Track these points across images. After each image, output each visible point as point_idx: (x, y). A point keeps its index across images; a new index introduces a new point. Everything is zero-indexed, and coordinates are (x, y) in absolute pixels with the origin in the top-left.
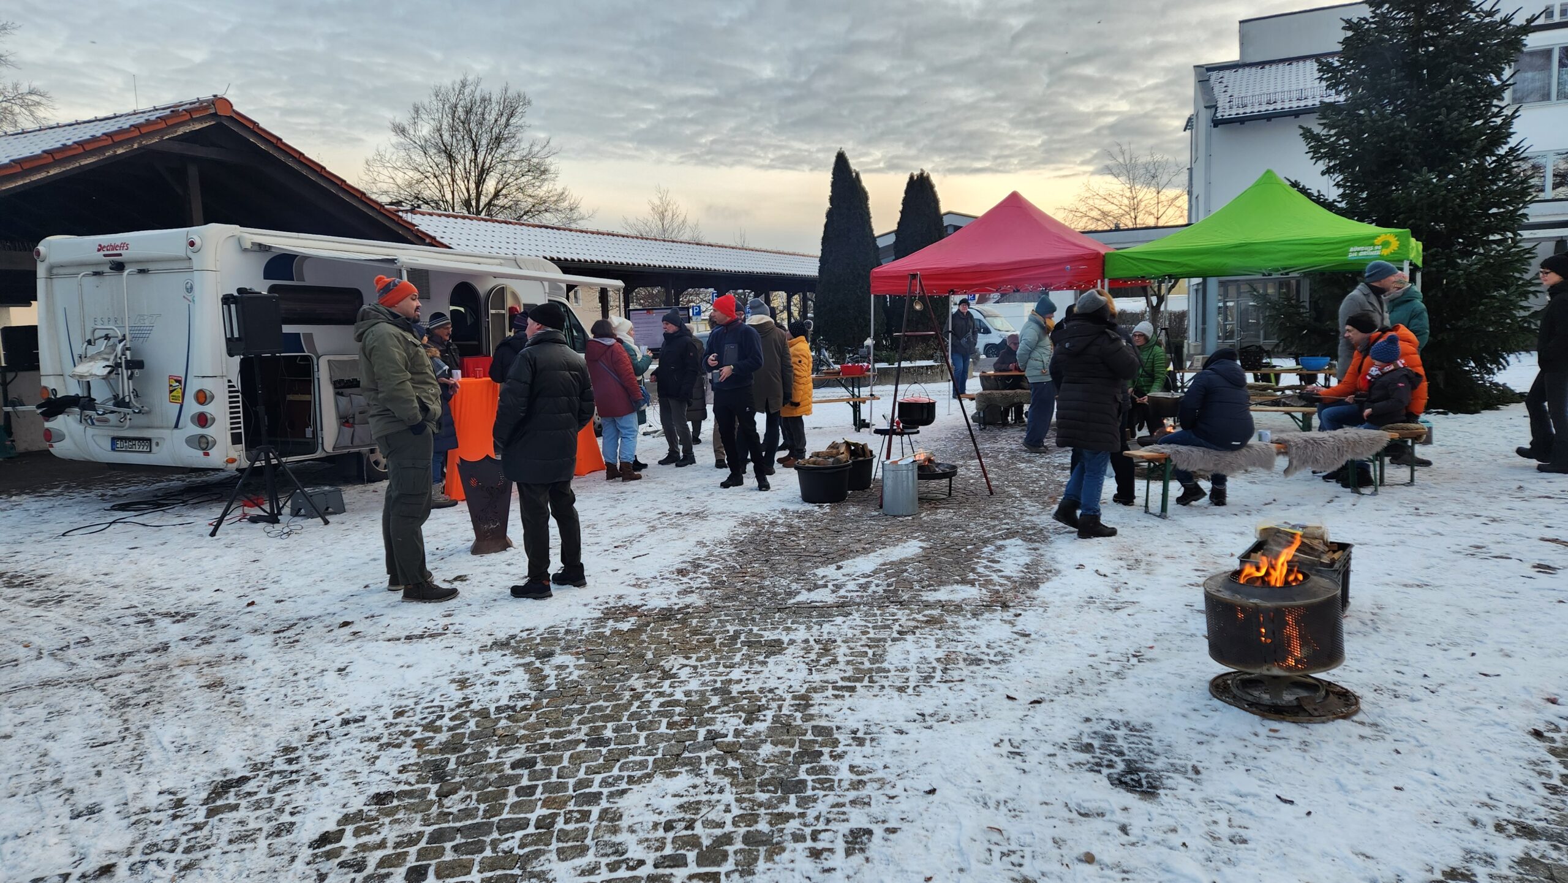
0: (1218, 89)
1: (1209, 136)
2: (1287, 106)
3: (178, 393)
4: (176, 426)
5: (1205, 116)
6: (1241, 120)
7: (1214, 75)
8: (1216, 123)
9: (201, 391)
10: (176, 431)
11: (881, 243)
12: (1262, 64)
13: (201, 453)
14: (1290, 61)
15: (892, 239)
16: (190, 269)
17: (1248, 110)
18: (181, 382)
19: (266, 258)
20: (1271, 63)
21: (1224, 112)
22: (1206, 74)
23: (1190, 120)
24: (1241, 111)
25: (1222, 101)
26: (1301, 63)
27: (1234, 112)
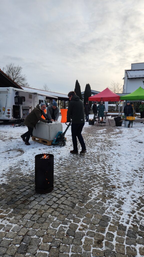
0: (128, 74)
1: (127, 81)
2: (138, 77)
3: (4, 109)
4: (4, 114)
5: (126, 78)
6: (132, 79)
7: (128, 71)
8: (128, 79)
9: (8, 109)
10: (4, 115)
12: (134, 70)
13: (8, 117)
14: (138, 70)
16: (8, 93)
17: (133, 77)
18: (5, 108)
19: (16, 92)
20: (136, 70)
21: (129, 77)
23: (124, 78)
24: (132, 77)
25: (129, 76)
26: (140, 71)
27: (131, 77)
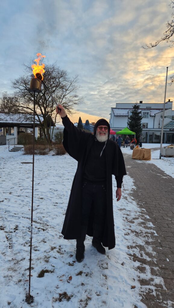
0: (114, 111)
1: (114, 117)
5: (113, 114)
6: (117, 116)
11: (83, 125)
14: (122, 109)
15: (84, 125)
20: (119, 109)
21: (115, 115)
22: (113, 108)
23: (110, 114)
25: (115, 113)
